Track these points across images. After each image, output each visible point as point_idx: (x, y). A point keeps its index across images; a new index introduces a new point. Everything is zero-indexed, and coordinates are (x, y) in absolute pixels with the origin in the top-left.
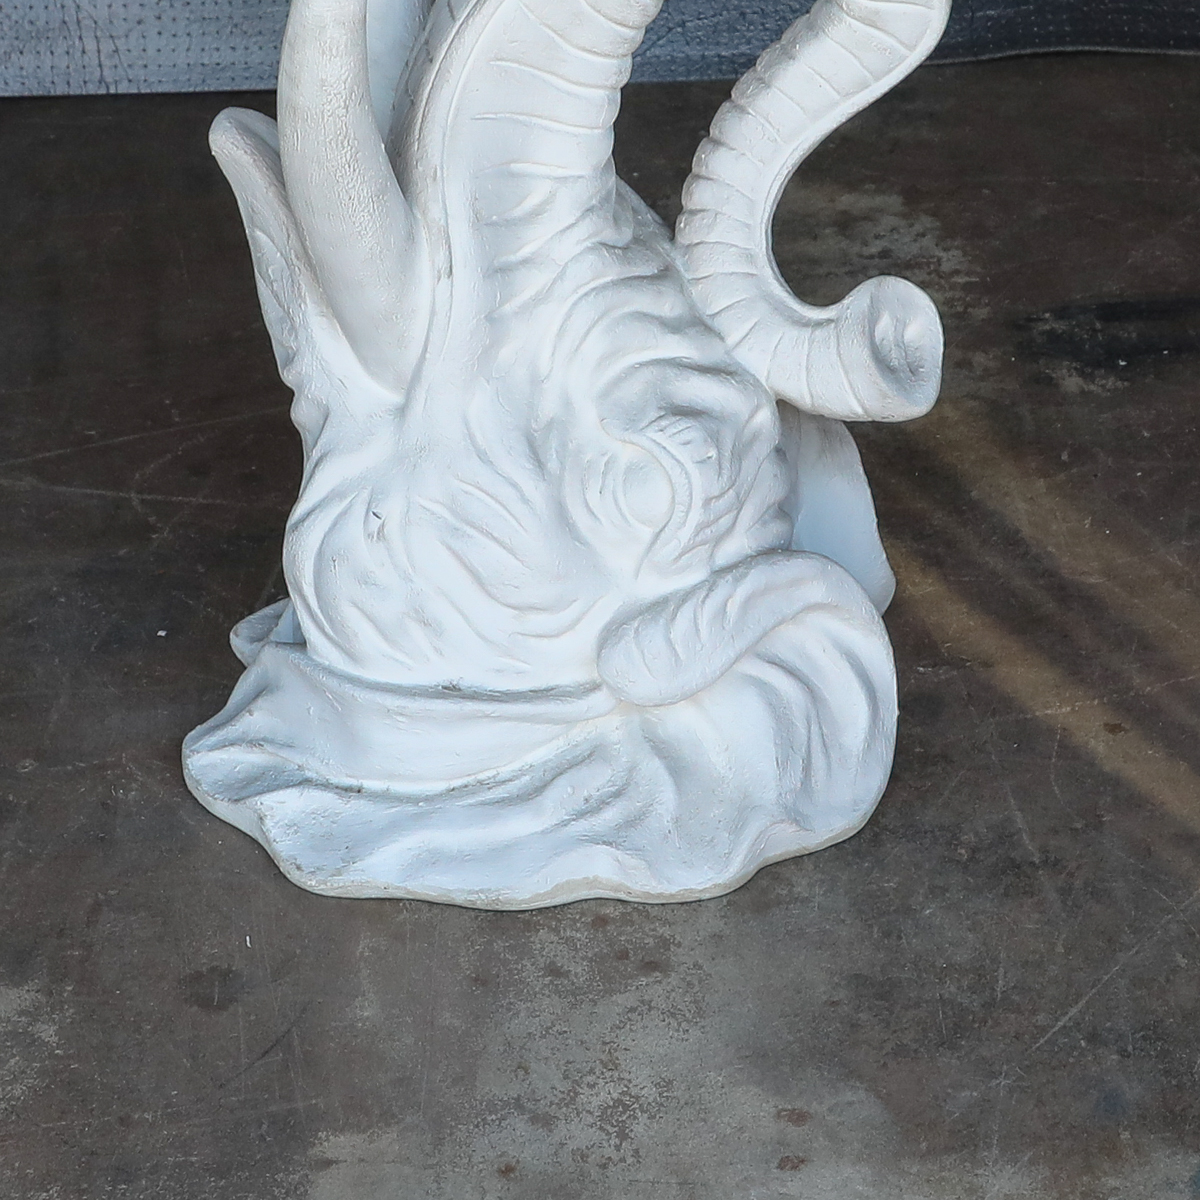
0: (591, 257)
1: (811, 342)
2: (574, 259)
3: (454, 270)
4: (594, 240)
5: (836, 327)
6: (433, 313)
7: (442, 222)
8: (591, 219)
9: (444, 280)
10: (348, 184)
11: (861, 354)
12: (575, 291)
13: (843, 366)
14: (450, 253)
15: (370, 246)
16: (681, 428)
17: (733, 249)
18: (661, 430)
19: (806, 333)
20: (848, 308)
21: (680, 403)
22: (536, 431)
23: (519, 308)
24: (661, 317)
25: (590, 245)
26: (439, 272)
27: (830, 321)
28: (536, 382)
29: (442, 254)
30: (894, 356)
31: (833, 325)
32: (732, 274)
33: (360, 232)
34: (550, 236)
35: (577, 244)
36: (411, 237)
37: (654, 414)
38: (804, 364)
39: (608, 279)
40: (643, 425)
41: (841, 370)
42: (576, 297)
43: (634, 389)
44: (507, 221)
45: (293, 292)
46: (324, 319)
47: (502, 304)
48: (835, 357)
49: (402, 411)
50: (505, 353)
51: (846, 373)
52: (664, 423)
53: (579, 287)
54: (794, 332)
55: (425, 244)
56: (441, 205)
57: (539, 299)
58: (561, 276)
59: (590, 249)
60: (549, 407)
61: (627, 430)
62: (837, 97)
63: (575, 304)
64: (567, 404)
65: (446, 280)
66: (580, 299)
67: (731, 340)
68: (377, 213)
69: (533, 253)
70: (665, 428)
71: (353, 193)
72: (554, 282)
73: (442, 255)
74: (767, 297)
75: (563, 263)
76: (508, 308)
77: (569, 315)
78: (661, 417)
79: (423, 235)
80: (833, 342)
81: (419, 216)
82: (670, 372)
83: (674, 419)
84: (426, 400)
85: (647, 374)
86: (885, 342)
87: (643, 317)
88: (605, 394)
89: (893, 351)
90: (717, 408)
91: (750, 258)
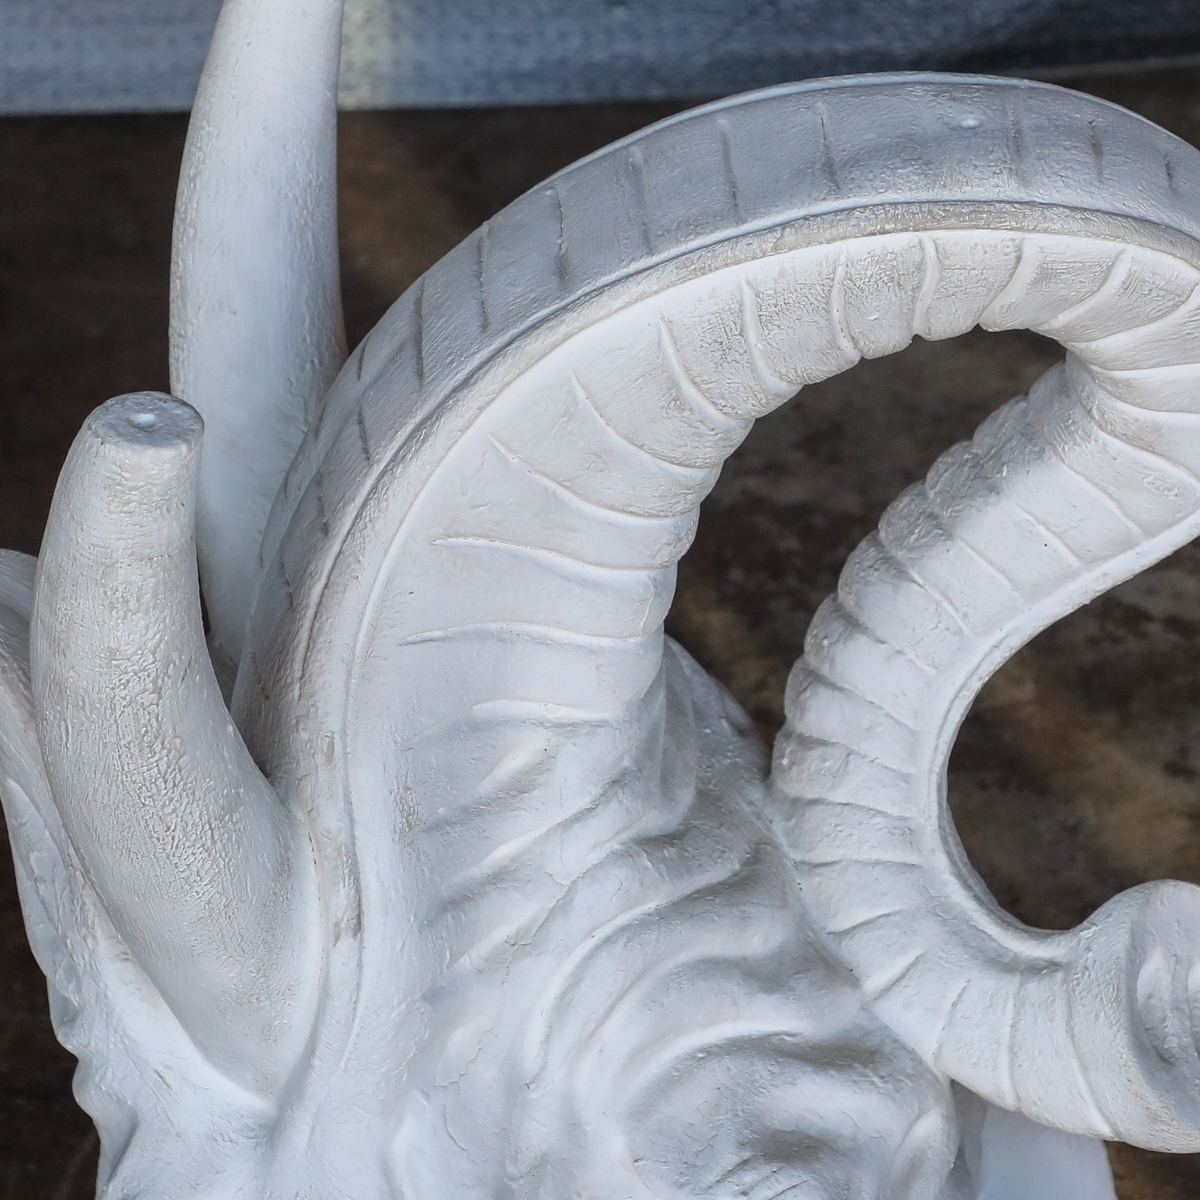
0: (619, 874)
1: (1020, 1004)
2: (589, 874)
3: (365, 921)
4: (625, 836)
5: (1065, 981)
6: (325, 993)
7: (343, 837)
8: (621, 803)
9: (347, 944)
10: (164, 806)
11: (1111, 1039)
12: (590, 934)
13: (1079, 1057)
14: (358, 891)
15: (206, 898)
16: (780, 1188)
17: (878, 820)
18: (744, 1193)
19: (1011, 983)
20: (1088, 949)
21: (778, 1126)
22: (513, 1179)
23: (487, 960)
24: (745, 959)
25: (618, 847)
26: (337, 925)
27: (1053, 966)
28: (517, 1086)
29: (342, 892)
30: (1170, 1029)
31: (1059, 976)
32: (877, 863)
33: (186, 879)
34: (543, 830)
35: (595, 847)
36: (285, 868)
37: (730, 1158)
38: (1005, 1040)
39: (650, 906)
40: (712, 1178)
41: (1074, 1063)
42: (590, 944)
43: (692, 1103)
44: (465, 809)
45: (73, 911)
46: (129, 965)
47: (455, 958)
48: (1061, 1037)
49: (270, 1133)
50: (460, 1039)
51: (1084, 1069)
52: (749, 1178)
53: (595, 928)
54: (986, 982)
55: (312, 870)
56: (341, 805)
57: (524, 945)
58: (562, 907)
59: (617, 856)
60: (540, 1132)
61: (682, 1186)
62: (1075, 562)
63: (590, 957)
64: (572, 1125)
65: (351, 940)
66: (598, 948)
67: (873, 982)
68: (219, 845)
69: (513, 860)
70: (752, 1188)
71: (173, 820)
72: (550, 915)
73: (342, 898)
74: (940, 910)
75: (567, 882)
76: (466, 962)
77: (575, 980)
78: (745, 1162)
79: (307, 853)
80: (1060, 1007)
81: (300, 815)
82: (762, 1069)
83: (766, 1170)
84: (313, 1129)
85: (721, 1073)
86: (1153, 1001)
87: (713, 967)
88: (640, 1112)
89: (1168, 1022)
90: (845, 1132)
91: (908, 834)
